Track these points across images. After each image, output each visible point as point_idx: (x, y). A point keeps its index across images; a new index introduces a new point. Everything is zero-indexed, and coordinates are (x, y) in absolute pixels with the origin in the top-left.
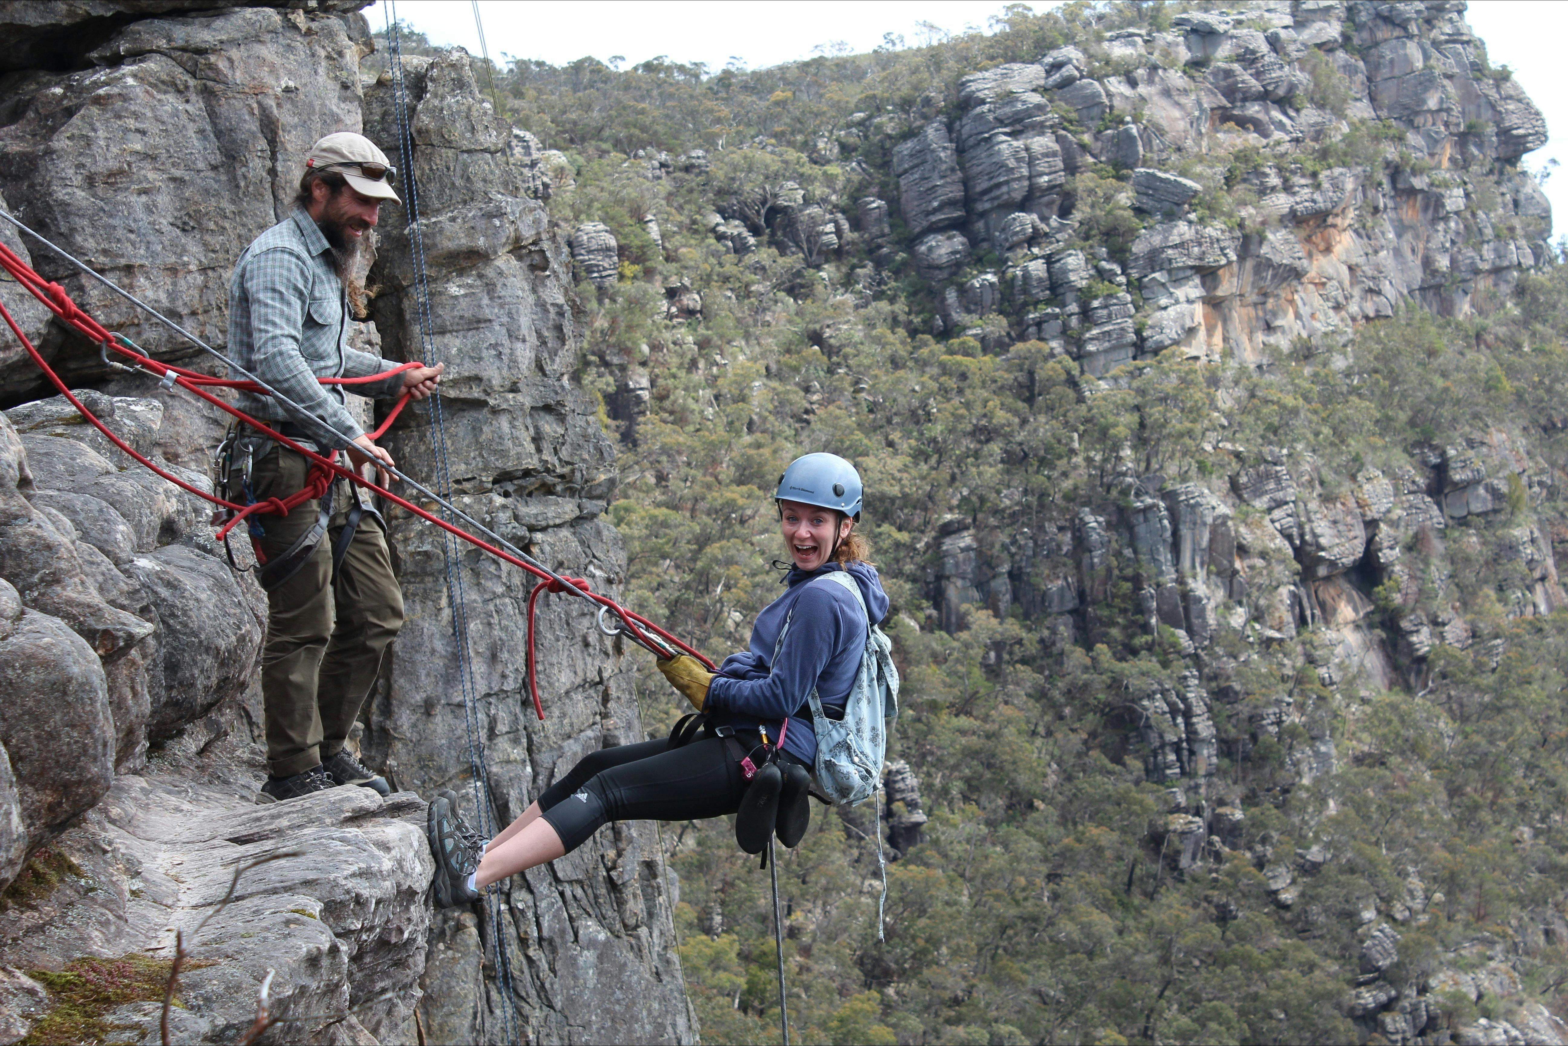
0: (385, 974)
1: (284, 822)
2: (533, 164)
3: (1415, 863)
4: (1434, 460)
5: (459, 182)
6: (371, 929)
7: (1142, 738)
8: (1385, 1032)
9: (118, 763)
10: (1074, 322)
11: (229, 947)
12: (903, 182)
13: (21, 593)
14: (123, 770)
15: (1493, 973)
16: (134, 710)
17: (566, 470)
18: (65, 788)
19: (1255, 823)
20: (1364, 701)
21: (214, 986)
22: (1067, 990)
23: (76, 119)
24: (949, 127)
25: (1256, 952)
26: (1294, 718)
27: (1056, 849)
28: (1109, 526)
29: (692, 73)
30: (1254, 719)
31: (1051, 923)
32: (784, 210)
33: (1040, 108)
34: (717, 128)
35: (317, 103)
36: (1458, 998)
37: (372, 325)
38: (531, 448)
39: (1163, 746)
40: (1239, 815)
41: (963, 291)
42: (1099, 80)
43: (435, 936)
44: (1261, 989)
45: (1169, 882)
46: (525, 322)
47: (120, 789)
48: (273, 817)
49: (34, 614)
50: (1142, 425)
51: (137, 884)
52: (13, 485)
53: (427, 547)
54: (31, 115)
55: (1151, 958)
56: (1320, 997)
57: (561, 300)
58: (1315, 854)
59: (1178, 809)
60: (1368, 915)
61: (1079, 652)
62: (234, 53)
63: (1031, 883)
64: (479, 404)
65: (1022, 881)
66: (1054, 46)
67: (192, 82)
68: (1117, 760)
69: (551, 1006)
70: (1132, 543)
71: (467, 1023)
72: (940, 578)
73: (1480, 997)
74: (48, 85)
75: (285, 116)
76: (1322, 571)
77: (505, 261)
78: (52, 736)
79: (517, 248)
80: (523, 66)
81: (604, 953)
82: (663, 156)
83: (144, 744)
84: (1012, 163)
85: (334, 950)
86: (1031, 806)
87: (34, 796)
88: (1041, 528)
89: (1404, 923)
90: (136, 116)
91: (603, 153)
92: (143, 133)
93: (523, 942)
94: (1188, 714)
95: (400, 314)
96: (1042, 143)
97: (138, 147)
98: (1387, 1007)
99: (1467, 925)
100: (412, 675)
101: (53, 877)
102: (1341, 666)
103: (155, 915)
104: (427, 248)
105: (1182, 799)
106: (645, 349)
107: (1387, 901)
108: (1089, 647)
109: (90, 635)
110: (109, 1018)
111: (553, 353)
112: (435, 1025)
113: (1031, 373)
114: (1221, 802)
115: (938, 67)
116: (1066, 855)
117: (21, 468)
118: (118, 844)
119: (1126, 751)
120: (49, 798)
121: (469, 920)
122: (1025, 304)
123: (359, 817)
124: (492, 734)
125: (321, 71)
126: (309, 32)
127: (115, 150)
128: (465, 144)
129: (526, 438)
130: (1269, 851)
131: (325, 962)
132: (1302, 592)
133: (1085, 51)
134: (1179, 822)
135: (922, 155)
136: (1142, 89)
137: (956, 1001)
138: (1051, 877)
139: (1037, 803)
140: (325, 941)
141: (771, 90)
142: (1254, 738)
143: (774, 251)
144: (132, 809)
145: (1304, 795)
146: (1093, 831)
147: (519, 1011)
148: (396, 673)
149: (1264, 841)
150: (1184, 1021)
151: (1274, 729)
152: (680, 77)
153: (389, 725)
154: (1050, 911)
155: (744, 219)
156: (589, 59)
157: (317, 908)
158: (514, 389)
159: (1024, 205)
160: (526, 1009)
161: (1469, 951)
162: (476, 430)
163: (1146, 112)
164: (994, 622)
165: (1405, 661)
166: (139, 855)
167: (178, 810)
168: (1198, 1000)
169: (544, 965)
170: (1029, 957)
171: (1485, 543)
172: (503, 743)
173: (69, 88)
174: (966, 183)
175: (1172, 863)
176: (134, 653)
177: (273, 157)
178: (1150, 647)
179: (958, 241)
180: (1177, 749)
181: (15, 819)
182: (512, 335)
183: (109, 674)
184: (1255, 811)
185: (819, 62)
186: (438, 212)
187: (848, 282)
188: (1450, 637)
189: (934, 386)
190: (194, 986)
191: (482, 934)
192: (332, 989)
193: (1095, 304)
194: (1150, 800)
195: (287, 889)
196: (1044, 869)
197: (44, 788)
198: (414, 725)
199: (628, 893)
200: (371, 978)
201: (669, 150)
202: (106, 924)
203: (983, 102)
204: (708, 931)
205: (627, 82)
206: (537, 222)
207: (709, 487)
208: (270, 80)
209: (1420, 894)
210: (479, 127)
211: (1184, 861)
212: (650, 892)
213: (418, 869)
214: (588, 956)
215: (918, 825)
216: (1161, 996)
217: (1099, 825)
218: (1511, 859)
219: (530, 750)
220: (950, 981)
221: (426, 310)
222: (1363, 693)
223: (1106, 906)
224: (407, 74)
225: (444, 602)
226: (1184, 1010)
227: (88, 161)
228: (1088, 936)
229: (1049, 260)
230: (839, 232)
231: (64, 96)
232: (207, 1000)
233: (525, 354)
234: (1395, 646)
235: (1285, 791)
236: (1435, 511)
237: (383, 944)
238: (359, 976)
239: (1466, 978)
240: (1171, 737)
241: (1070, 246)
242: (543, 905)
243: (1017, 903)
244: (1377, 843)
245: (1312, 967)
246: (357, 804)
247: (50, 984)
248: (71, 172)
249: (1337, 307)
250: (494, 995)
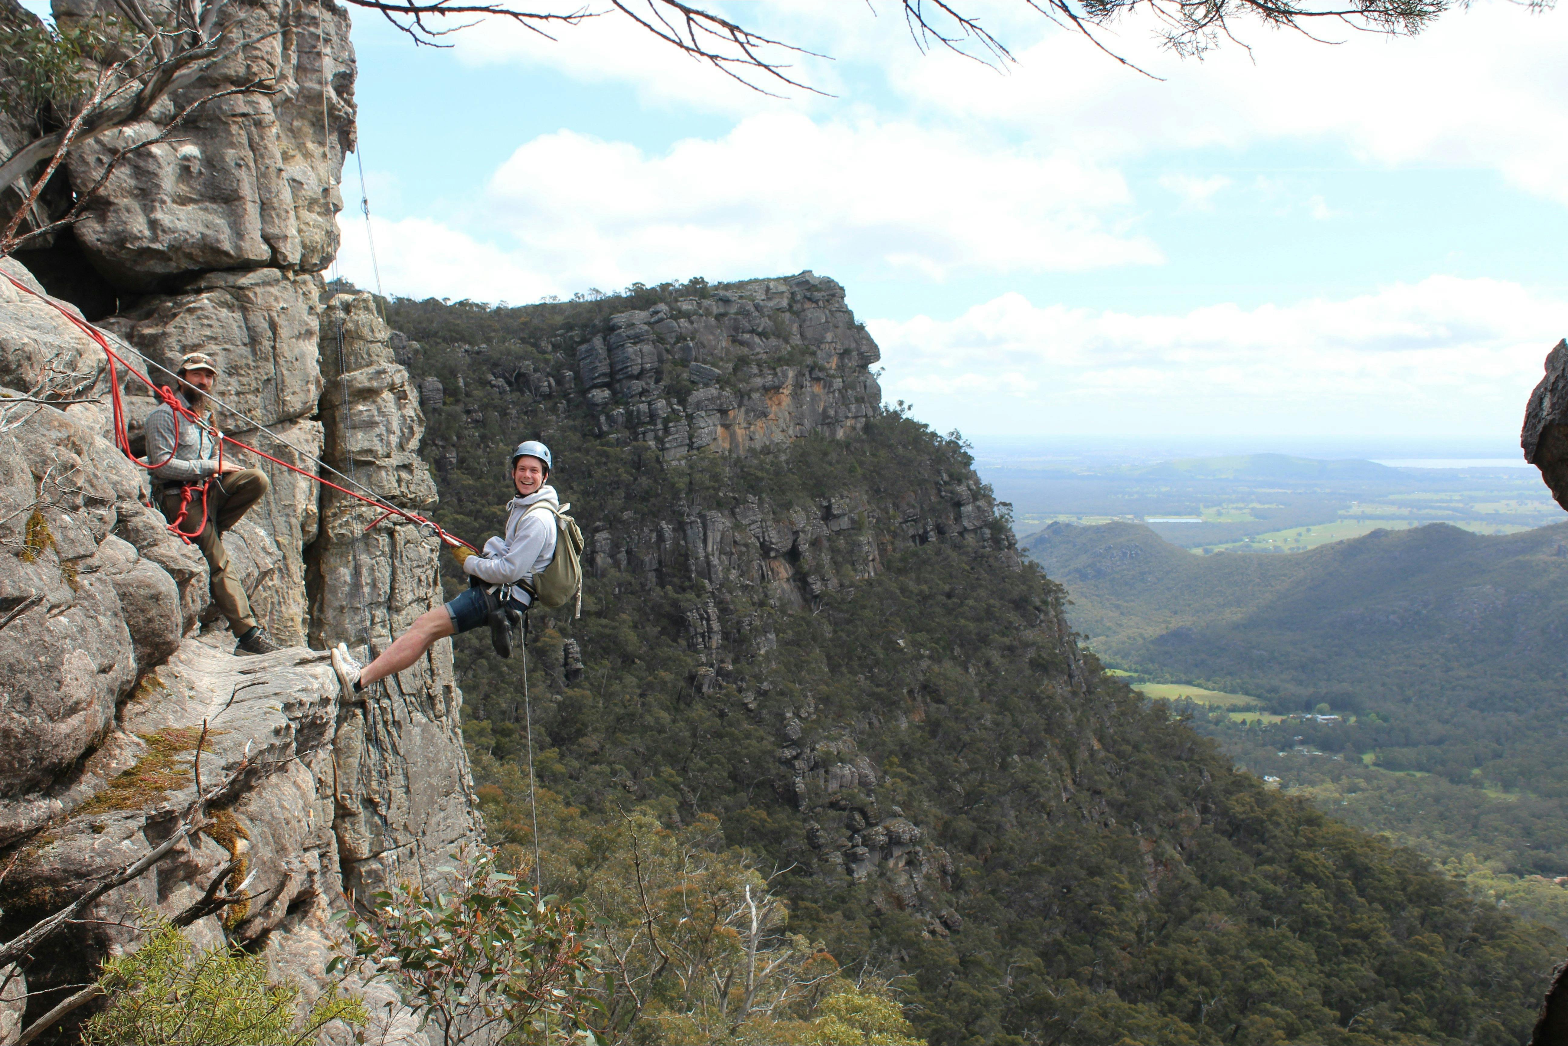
0: (314, 739)
1: (266, 664)
2: (404, 348)
3: (811, 691)
4: (825, 504)
5: (365, 356)
6: (307, 717)
7: (687, 631)
8: (795, 769)
9: (183, 635)
10: (660, 433)
11: (237, 724)
12: (581, 364)
13: (138, 550)
14: (187, 636)
15: (845, 742)
16: (193, 608)
17: (413, 496)
18: (157, 646)
19: (739, 672)
20: (790, 616)
21: (228, 744)
22: (648, 749)
23: (178, 319)
24: (604, 339)
25: (737, 732)
26: (757, 623)
27: (644, 682)
28: (674, 530)
29: (482, 307)
30: (739, 623)
31: (641, 717)
32: (524, 375)
33: (647, 331)
34: (493, 334)
35: (297, 315)
36: (828, 753)
37: (320, 423)
38: (396, 485)
39: (696, 634)
40: (731, 667)
41: (609, 417)
42: (676, 320)
43: (340, 720)
44: (738, 749)
45: (697, 699)
46: (395, 425)
47: (186, 646)
48: (261, 661)
49: (144, 561)
50: (691, 483)
51: (192, 693)
52: (136, 497)
53: (343, 531)
54: (156, 315)
55: (687, 734)
56: (764, 753)
57: (413, 414)
58: (765, 686)
59: (702, 664)
60: (789, 715)
61: (658, 589)
62: (258, 290)
63: (632, 698)
64: (371, 463)
65: (628, 697)
66: (655, 303)
67: (236, 303)
68: (675, 641)
69: (398, 754)
70: (685, 538)
71: (357, 761)
72: (594, 552)
73: (839, 753)
74: (165, 301)
75: (281, 321)
76: (773, 554)
77: (387, 395)
78: (150, 620)
79: (392, 388)
80: (400, 300)
81: (425, 729)
82: (467, 347)
83: (198, 624)
84: (633, 357)
85: (288, 727)
86: (633, 662)
87: (141, 649)
88: (642, 530)
89: (805, 719)
90: (207, 318)
91: (438, 344)
92: (210, 326)
93: (385, 723)
94: (708, 620)
95: (334, 419)
96: (647, 348)
97: (208, 333)
98: (796, 757)
99: (834, 720)
100: (334, 593)
101: (150, 688)
102: (780, 599)
103: (200, 708)
104: (348, 387)
105: (704, 659)
106: (455, 438)
107: (798, 708)
108: (663, 587)
109: (172, 572)
110: (176, 758)
111: (408, 440)
112: (341, 762)
113: (639, 457)
114: (722, 661)
115: (600, 311)
116: (650, 686)
117: (140, 490)
118: (185, 674)
119: (679, 636)
120: (148, 650)
121: (359, 711)
122: (638, 424)
123: (303, 662)
124: (373, 623)
125: (300, 300)
126: (295, 282)
127: (197, 334)
128: (370, 338)
129: (393, 480)
130: (744, 685)
131: (283, 732)
132: (763, 563)
133: (670, 306)
134: (702, 670)
135: (591, 351)
136: (695, 325)
137: (595, 753)
138: (642, 695)
139: (636, 660)
140: (283, 723)
141: (520, 317)
142: (739, 631)
143: (518, 394)
144: (191, 656)
145: (761, 659)
146: (662, 673)
147: (382, 755)
148: (326, 592)
149: (742, 680)
150: (702, 764)
151: (748, 628)
152: (475, 309)
153: (322, 617)
154: (640, 711)
155: (505, 378)
156: (433, 299)
157: (280, 706)
158: (388, 456)
159: (638, 377)
160: (386, 755)
161: (834, 732)
162: (369, 477)
163: (697, 336)
164: (618, 574)
165: (808, 596)
166: (194, 679)
167: (214, 657)
168: (709, 754)
169: (395, 734)
170: (630, 733)
171: (847, 543)
172: (378, 627)
173: (175, 303)
174: (611, 365)
175: (699, 689)
176: (193, 581)
177: (275, 341)
178: (691, 588)
179: (607, 393)
180: (703, 637)
181: (131, 660)
182: (390, 431)
183: (180, 591)
184: (738, 665)
185: (544, 305)
186: (355, 370)
187: (554, 410)
188: (830, 586)
189: (593, 461)
190: (218, 743)
191: (365, 718)
192: (287, 746)
193: (671, 425)
194: (689, 660)
195: (266, 697)
196: (638, 691)
197: (146, 645)
198: (334, 617)
199: (437, 701)
200: (307, 740)
201: (470, 344)
202: (176, 712)
203: (620, 328)
204: (477, 718)
205: (451, 310)
206: (402, 376)
207: (483, 506)
208: (275, 304)
209: (813, 705)
210: (376, 330)
211: (705, 689)
212: (448, 700)
213: (332, 688)
214: (417, 730)
215: (580, 669)
216: (692, 751)
217: (666, 671)
218: (855, 690)
219: (391, 630)
220: (592, 744)
221: (344, 418)
222: (790, 612)
223: (667, 709)
224: (342, 303)
225: (350, 558)
226: (702, 758)
227: (182, 339)
228: (658, 723)
229: (650, 404)
230: (550, 386)
231: (173, 307)
232: (225, 750)
233: (394, 440)
234: (805, 590)
235: (752, 656)
236: (825, 528)
237: (313, 724)
238: (301, 739)
239: (833, 744)
240: (700, 630)
241: (659, 397)
242: (395, 705)
243: (625, 707)
244: (794, 682)
245: (762, 739)
246: (302, 656)
247: (147, 741)
248: (174, 344)
249: (783, 431)
250: (370, 747)
